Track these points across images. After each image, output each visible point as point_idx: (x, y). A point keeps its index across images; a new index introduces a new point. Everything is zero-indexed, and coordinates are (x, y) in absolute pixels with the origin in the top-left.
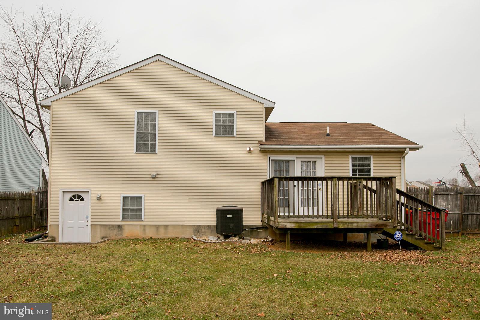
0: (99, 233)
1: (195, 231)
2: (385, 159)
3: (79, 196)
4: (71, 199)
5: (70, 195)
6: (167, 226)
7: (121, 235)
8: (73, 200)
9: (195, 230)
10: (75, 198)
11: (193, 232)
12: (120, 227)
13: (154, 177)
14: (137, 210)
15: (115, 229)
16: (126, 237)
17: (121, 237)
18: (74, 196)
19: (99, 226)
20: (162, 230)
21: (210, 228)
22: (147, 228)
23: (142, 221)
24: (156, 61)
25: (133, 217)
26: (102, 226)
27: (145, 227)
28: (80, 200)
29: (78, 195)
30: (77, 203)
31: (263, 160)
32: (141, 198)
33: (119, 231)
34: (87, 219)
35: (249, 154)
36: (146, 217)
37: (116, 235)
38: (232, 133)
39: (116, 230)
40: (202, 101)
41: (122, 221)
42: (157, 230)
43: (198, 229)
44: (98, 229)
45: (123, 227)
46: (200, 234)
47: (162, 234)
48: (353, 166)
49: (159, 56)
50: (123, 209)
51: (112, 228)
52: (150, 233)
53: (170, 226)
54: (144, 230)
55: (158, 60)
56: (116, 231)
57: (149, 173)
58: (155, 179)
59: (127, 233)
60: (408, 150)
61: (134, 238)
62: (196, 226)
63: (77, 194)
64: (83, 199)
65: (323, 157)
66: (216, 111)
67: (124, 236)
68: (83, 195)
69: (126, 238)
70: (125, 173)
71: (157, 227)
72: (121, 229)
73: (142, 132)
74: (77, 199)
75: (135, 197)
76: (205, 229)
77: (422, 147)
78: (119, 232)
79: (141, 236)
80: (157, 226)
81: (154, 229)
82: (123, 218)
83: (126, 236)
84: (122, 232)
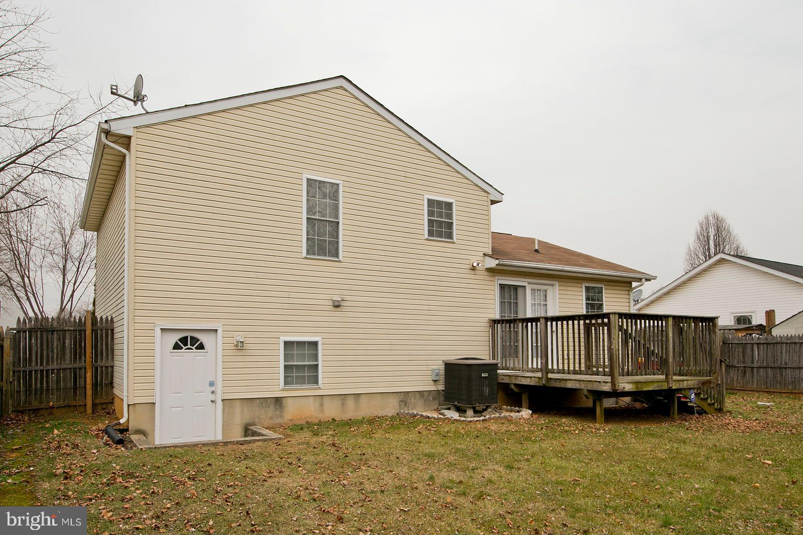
0: (240, 418)
1: (401, 403)
2: (615, 292)
3: (194, 340)
4: (176, 347)
5: (175, 338)
6: (359, 396)
7: (281, 416)
8: (181, 348)
9: (401, 401)
10: (186, 345)
11: (398, 404)
12: (278, 401)
13: (337, 306)
14: (309, 366)
15: (269, 407)
16: (291, 420)
17: (280, 422)
18: (184, 340)
19: (238, 401)
20: (351, 403)
21: (423, 396)
22: (326, 401)
23: (319, 388)
24: (337, 88)
25: (301, 381)
26: (245, 401)
27: (322, 399)
28: (196, 348)
29: (191, 337)
30: (188, 355)
31: (490, 283)
32: (315, 344)
33: (276, 409)
34: (213, 389)
35: (472, 272)
36: (326, 380)
37: (271, 418)
38: (450, 236)
39: (271, 408)
40: (408, 175)
41: (283, 390)
42: (343, 404)
43: (405, 397)
44: (238, 407)
45: (284, 401)
46: (408, 407)
47: (352, 412)
48: (587, 299)
49: (342, 80)
50: (285, 366)
51: (264, 405)
52: (332, 411)
53: (363, 395)
54: (322, 405)
55: (341, 87)
56: (271, 411)
57: (328, 297)
58: (339, 309)
59: (292, 412)
60: (644, 280)
61: (303, 422)
62: (402, 394)
63: (189, 334)
64: (201, 347)
65: (557, 283)
66: (429, 195)
67: (285, 419)
68: (203, 338)
69: (289, 422)
70: (286, 295)
71: (344, 399)
72: (280, 405)
73: (315, 218)
74: (189, 346)
75: (304, 343)
76: (415, 398)
77: (655, 278)
78: (277, 412)
79: (316, 417)
80: (343, 397)
81: (337, 402)
82: (286, 383)
83: (290, 418)
84: (282, 411)
